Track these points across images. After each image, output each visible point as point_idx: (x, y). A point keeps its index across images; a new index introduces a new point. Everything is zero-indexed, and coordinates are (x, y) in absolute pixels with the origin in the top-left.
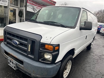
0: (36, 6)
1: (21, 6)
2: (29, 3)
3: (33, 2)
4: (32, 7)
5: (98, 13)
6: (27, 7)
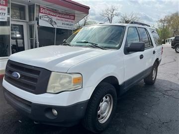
0: (56, 16)
4: (47, 19)
6: (39, 20)
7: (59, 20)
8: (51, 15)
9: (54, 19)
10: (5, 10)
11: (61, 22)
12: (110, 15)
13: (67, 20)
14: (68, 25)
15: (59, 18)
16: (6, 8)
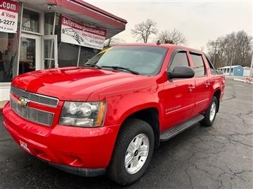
0: (82, 30)
1: (46, 33)
2: (65, 24)
3: (74, 22)
4: (73, 34)
5: (226, 41)
6: (62, 34)
7: (85, 35)
8: (76, 28)
9: (80, 33)
10: (14, 17)
11: (90, 39)
12: (145, 32)
13: (96, 35)
14: (97, 42)
15: (86, 33)
16: (16, 15)
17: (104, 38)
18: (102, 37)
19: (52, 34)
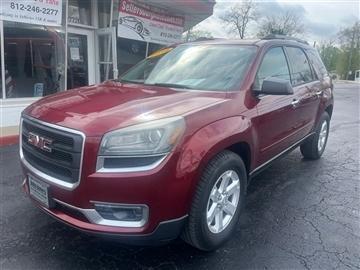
0: (149, 18)
2: (125, 11)
3: (138, 7)
4: (133, 24)
6: (119, 25)
7: (153, 25)
8: (141, 16)
9: (146, 23)
10: (58, 3)
11: (159, 31)
13: (170, 26)
15: (155, 23)
17: (182, 28)
18: (179, 28)
19: (108, 26)
